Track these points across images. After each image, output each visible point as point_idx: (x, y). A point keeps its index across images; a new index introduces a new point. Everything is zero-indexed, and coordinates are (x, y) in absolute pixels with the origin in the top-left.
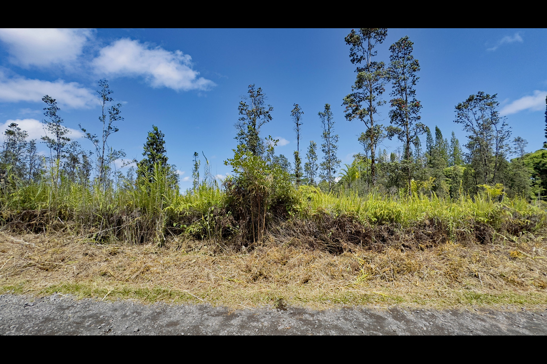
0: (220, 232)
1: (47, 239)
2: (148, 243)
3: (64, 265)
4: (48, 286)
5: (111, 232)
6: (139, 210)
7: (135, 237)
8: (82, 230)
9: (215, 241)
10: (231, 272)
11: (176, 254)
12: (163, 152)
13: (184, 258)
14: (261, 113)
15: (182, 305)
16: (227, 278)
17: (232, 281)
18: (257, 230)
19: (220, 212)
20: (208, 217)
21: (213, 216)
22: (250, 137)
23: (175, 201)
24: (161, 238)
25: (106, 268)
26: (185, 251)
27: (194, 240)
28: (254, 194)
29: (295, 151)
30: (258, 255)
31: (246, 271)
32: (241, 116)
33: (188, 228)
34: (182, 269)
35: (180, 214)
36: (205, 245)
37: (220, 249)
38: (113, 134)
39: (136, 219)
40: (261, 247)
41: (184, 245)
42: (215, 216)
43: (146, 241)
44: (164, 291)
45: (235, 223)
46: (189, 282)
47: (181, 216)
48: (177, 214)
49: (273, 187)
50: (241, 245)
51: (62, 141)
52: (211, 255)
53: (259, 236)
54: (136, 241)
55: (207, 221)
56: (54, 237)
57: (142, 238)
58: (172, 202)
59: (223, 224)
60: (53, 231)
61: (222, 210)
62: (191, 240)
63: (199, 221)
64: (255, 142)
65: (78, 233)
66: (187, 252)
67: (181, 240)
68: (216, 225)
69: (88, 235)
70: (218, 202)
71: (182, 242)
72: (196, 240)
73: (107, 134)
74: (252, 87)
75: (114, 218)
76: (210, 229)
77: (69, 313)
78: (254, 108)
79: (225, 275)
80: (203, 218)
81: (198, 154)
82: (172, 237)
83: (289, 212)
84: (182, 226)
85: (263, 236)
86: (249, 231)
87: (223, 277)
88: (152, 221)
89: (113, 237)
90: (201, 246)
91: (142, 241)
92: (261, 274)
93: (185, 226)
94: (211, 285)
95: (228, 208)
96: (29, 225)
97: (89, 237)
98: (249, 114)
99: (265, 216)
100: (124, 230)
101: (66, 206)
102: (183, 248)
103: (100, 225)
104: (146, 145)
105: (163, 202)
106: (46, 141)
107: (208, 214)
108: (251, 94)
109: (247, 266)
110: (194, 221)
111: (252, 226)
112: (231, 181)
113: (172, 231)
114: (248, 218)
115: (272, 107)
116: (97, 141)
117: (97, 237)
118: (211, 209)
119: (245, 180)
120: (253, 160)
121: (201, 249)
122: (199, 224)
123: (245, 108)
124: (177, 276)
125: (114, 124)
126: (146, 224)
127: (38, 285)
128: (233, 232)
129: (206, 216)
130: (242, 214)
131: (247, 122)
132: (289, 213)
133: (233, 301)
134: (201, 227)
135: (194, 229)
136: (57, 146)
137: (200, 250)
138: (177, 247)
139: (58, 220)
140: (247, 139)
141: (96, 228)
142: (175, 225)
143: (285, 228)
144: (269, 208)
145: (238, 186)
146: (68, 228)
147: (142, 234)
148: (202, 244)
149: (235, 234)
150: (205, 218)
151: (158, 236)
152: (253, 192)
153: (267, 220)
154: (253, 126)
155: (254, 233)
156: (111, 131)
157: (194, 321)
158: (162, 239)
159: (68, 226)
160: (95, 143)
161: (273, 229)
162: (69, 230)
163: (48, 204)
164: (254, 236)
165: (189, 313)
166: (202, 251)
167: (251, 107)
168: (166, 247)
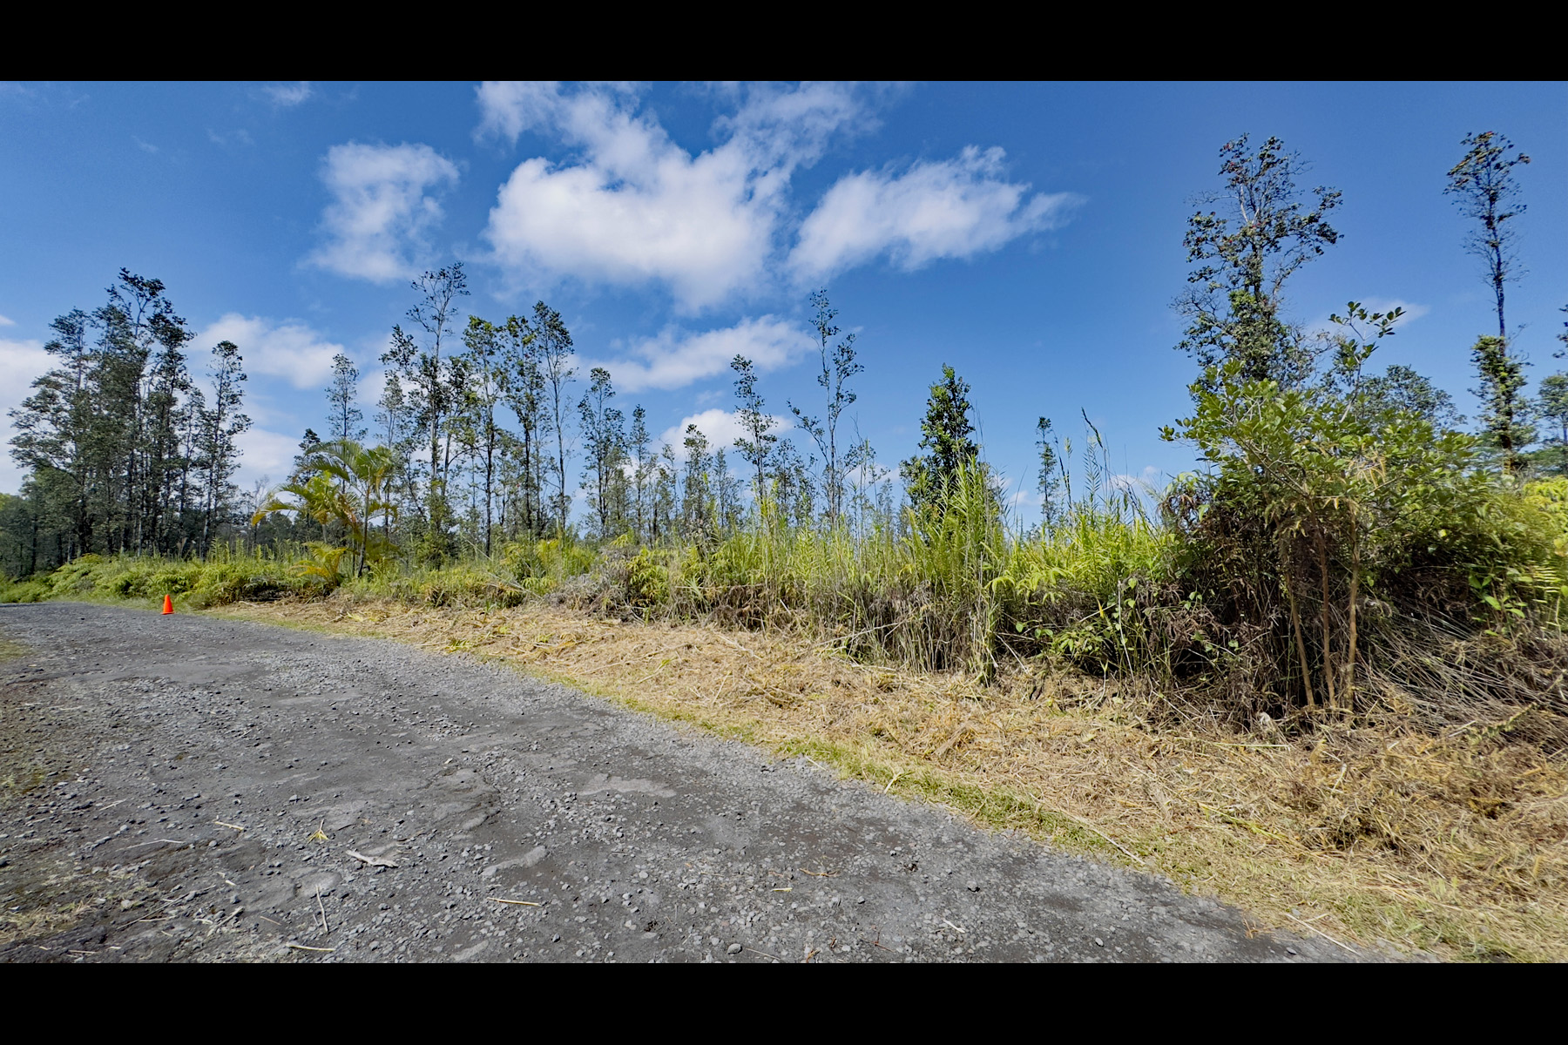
0: (1163, 657)
1: (768, 643)
2: (954, 671)
3: (805, 699)
4: (788, 739)
5: (873, 639)
6: (927, 586)
7: (924, 654)
8: (821, 629)
9: (1147, 685)
10: (1231, 794)
11: (1031, 708)
12: (966, 432)
13: (1059, 722)
14: (1282, 230)
15: (1079, 856)
16: (1219, 814)
17: (1240, 825)
18: (1322, 660)
19: (1160, 595)
20: (1119, 609)
21: (1136, 606)
22: (1240, 329)
23: (1013, 563)
24: (985, 660)
25: (880, 720)
26: (1055, 705)
27: (1078, 676)
28: (1298, 532)
29: (1487, 337)
30: (1336, 753)
31: (1296, 802)
32: (1198, 265)
33: (1056, 640)
34: (1058, 754)
35: (1030, 599)
36: (1114, 695)
37: (1171, 714)
38: (847, 409)
39: (922, 609)
40: (1345, 726)
41: (1050, 688)
42: (1142, 606)
43: (949, 666)
44: (1022, 806)
45: (1221, 631)
46: (1087, 795)
47: (1035, 603)
48: (1022, 597)
49: (1386, 502)
50: (1255, 710)
51: (763, 442)
52: (1140, 727)
53: (1330, 684)
54: (925, 663)
55: (1117, 620)
56: (777, 640)
57: (940, 657)
58: (1007, 564)
59: (1174, 635)
60: (776, 628)
61: (1164, 587)
62: (1069, 673)
63: (1089, 619)
64: (1265, 342)
65: (815, 635)
66: (1062, 708)
67: (1041, 673)
68: (1148, 634)
69: (832, 641)
70: (1150, 563)
71: (1044, 678)
72: (1084, 677)
73: (835, 410)
74: (1236, 148)
75: (876, 605)
76: (1127, 645)
77: (831, 803)
78: (1250, 220)
79: (1210, 800)
80: (1101, 611)
81: (1049, 421)
82: (1014, 662)
83: (1491, 600)
84: (1039, 632)
85: (1350, 687)
86: (1282, 664)
87: (1200, 804)
88: (961, 615)
89: (878, 649)
90: (1102, 695)
91: (940, 663)
92: (1368, 830)
93: (1050, 633)
94: (1160, 821)
95: (1188, 580)
96: (741, 614)
97: (835, 646)
98: (1230, 248)
99: (1353, 612)
100: (899, 635)
101: (791, 578)
102: (1047, 694)
103: (851, 619)
104: (926, 420)
105: (985, 566)
106: (741, 448)
107: (1116, 601)
108: (1233, 175)
109: (1298, 789)
110: (1074, 618)
111: (1296, 645)
112: (1189, 492)
113: (1011, 644)
114: (1273, 616)
115: (1335, 192)
116: (820, 432)
117: (848, 646)
118: (1127, 584)
119: (1250, 483)
120: (1284, 409)
121: (1104, 705)
122: (1090, 628)
123: (1212, 232)
124: (1050, 773)
125: (848, 385)
126: (946, 624)
127: (773, 733)
128: (1213, 662)
129: (1110, 605)
130: (1248, 605)
131: (1221, 279)
132: (1487, 604)
133: (1255, 893)
134: (1100, 639)
135: (1078, 643)
136: (756, 456)
137: (1099, 705)
138: (1031, 691)
139: (782, 606)
140: (1225, 339)
141: (846, 626)
142: (1019, 627)
143: (1468, 664)
144: (1372, 583)
145: (1219, 508)
146: (799, 624)
147: (939, 647)
148: (1103, 690)
149: (1223, 668)
150: (1109, 612)
151: (977, 657)
152: (1293, 524)
153: (1367, 625)
154: (1252, 288)
155: (1306, 674)
156: (842, 404)
157: (1125, 917)
158: (987, 663)
159: (798, 619)
160: (817, 437)
161: (1399, 662)
162: (800, 628)
163: (762, 572)
164: (1307, 682)
165: (1107, 887)
166: (1107, 711)
167: (1239, 219)
168: (1000, 686)
